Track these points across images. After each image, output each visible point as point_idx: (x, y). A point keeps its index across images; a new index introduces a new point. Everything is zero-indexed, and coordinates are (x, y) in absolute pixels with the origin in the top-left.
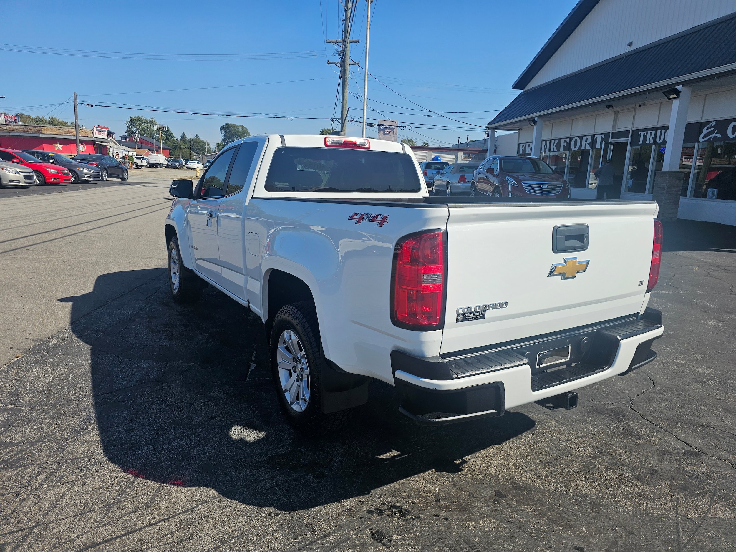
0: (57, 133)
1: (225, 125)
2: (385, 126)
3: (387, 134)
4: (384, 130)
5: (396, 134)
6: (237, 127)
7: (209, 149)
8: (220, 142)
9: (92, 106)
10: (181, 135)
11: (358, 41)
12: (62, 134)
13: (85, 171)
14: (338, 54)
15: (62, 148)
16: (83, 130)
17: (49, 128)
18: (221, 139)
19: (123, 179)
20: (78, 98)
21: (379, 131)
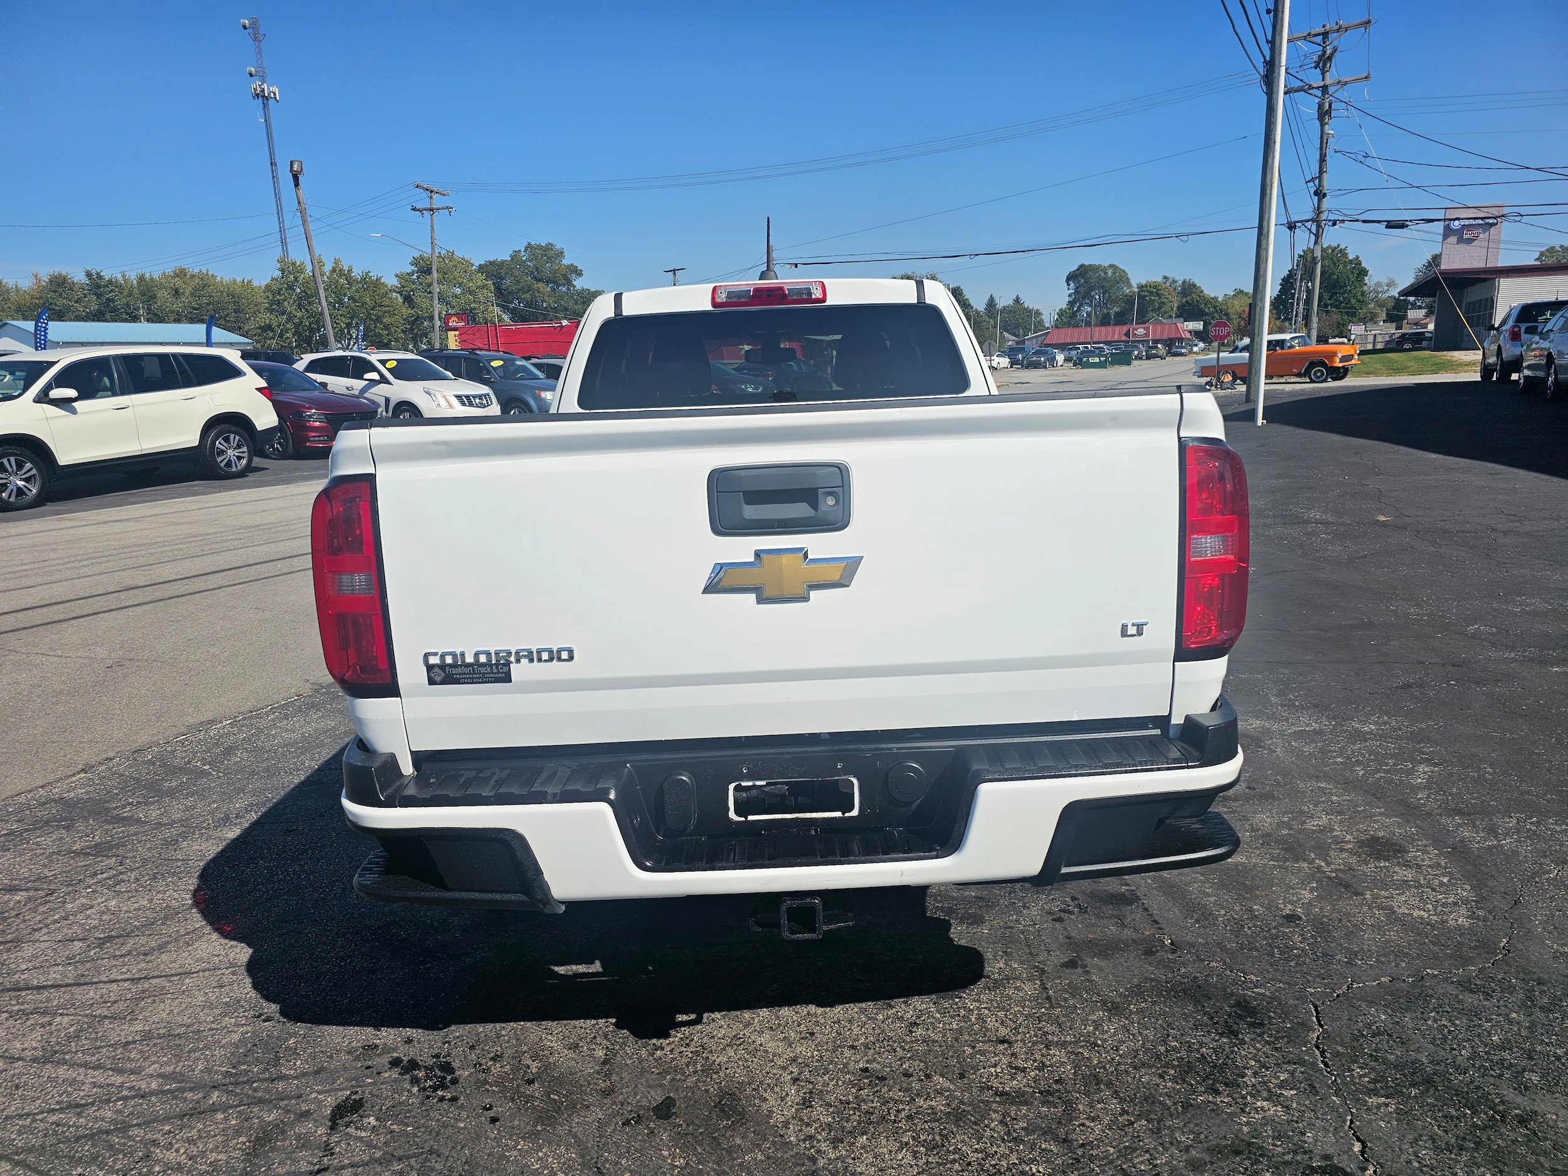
1: (1078, 269)
2: (1462, 222)
3: (1469, 241)
4: (1459, 233)
5: (1499, 242)
6: (1104, 270)
7: (1040, 325)
8: (1064, 306)
9: (796, 266)
10: (986, 301)
11: (1369, 22)
14: (1313, 65)
18: (1067, 299)
21: (1446, 236)
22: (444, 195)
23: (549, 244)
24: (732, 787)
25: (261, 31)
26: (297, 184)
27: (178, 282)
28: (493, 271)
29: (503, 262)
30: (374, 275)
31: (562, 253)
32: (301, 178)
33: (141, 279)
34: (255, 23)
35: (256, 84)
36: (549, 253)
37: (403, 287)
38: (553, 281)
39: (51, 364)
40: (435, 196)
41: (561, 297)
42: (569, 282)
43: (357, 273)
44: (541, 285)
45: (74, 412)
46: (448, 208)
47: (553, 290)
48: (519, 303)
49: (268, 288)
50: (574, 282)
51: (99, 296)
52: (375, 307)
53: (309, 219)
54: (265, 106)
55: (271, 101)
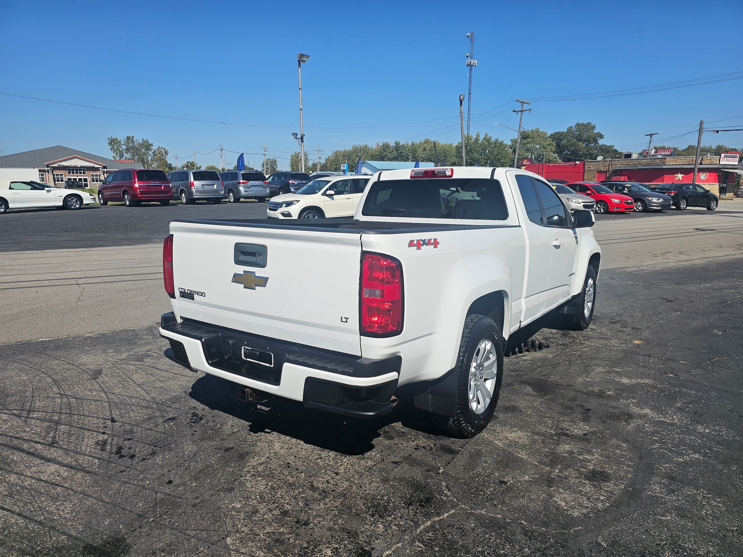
0: (680, 164)
9: (718, 132)
12: (684, 163)
13: (655, 200)
15: (682, 177)
16: (708, 158)
17: (673, 159)
19: (709, 208)
20: (704, 126)
22: (529, 104)
23: (588, 123)
24: (243, 347)
25: (474, 38)
26: (461, 105)
27: (425, 145)
28: (557, 137)
29: (563, 133)
30: (500, 140)
31: (594, 127)
32: (463, 102)
33: (413, 144)
34: (472, 34)
35: (468, 61)
36: (589, 127)
37: (513, 145)
38: (588, 141)
39: (330, 181)
40: (524, 105)
41: (591, 149)
42: (596, 141)
43: (493, 139)
44: (580, 143)
45: (333, 199)
46: (529, 110)
47: (587, 145)
48: (568, 152)
49: (457, 147)
50: (598, 141)
51: (397, 150)
52: (498, 154)
53: (463, 119)
54: (471, 69)
55: (473, 67)
